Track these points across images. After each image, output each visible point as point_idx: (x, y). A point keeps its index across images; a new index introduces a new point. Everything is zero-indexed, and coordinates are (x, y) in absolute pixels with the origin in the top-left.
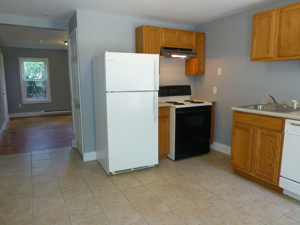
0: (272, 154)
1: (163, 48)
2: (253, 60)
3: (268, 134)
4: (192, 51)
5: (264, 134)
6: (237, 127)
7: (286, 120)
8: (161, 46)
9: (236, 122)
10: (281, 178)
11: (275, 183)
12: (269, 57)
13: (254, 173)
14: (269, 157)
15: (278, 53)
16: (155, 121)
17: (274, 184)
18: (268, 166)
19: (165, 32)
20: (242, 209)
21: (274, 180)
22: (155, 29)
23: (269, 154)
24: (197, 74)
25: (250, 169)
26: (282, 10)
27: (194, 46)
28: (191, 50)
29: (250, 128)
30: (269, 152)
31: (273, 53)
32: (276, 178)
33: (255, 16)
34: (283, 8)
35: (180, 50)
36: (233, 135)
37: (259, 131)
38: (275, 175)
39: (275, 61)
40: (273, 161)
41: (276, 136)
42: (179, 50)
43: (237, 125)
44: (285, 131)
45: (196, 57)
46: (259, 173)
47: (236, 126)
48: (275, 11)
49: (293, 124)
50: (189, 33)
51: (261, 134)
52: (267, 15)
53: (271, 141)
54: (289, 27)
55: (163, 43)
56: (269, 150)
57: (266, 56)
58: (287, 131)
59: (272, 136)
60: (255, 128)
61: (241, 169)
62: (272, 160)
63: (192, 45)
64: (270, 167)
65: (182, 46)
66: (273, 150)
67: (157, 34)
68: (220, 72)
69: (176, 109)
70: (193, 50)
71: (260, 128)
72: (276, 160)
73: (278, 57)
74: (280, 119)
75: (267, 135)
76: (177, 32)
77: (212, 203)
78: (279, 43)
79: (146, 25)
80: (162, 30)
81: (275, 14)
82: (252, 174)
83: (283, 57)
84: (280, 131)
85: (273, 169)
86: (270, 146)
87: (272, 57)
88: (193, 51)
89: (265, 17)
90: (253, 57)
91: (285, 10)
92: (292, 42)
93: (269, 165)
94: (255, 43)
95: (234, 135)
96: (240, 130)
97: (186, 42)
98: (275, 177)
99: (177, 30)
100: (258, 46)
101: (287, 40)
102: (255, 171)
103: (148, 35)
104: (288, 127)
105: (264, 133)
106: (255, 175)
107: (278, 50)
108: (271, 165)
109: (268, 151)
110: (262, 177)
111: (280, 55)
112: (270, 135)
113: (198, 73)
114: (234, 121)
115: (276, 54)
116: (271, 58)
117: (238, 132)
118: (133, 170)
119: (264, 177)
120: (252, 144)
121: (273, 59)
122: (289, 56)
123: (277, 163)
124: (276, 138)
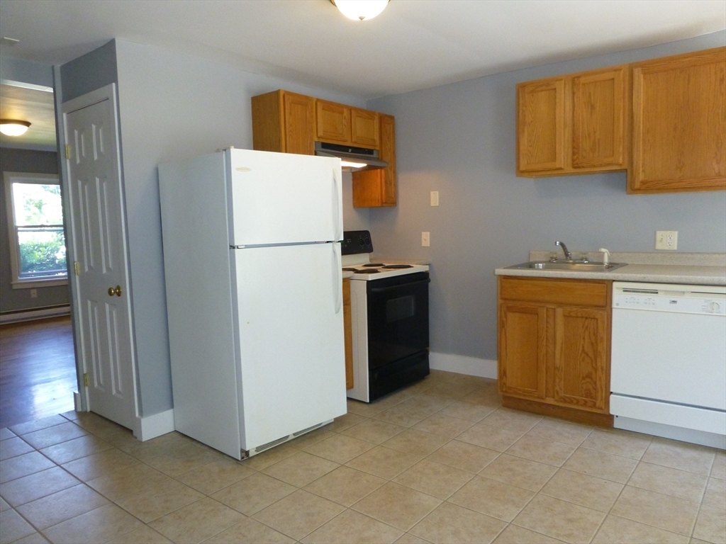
0: (591, 354)
1: (320, 145)
2: (521, 173)
3: (579, 315)
4: (372, 154)
5: (571, 316)
6: (510, 309)
7: (614, 284)
8: (316, 139)
9: (505, 299)
10: (612, 396)
11: (601, 409)
12: (557, 167)
13: (554, 398)
14: (583, 360)
15: (573, 160)
16: (337, 312)
17: (599, 412)
18: (583, 378)
19: (323, 109)
20: (569, 468)
21: (598, 403)
22: (303, 101)
23: (583, 355)
24: (384, 205)
25: (545, 391)
26: (576, 79)
27: (378, 142)
28: (370, 152)
29: (540, 307)
30: (583, 350)
31: (563, 159)
32: (601, 400)
33: (521, 87)
34: (579, 77)
35: (352, 152)
36: (502, 325)
37: (560, 311)
38: (600, 392)
39: (567, 174)
40: (593, 367)
41: (596, 317)
42: (350, 150)
43: (509, 305)
44: (614, 305)
45: (381, 168)
46: (567, 395)
47: (508, 307)
48: (563, 81)
49: (626, 290)
50: (367, 114)
51: (564, 316)
52: (547, 86)
53: (587, 327)
54: (591, 112)
55: (320, 134)
56: (583, 347)
57: (549, 165)
58: (618, 304)
59: (586, 318)
60: (552, 306)
61: (525, 396)
62: (592, 364)
63: (373, 140)
64: (588, 380)
65: (355, 142)
66: (592, 344)
67: (308, 112)
68: (435, 198)
69: (368, 282)
70: (375, 152)
71: (561, 304)
72: (599, 364)
73: (574, 168)
74: (599, 283)
75: (577, 317)
76: (345, 110)
77: (510, 470)
78: (574, 141)
79: (285, 91)
80: (316, 104)
81: (563, 86)
82: (550, 401)
83: (583, 167)
84: (603, 307)
85: (595, 383)
86: (584, 338)
87: (563, 167)
88: (375, 155)
89: (542, 91)
90: (522, 168)
91: (582, 80)
92: (599, 140)
93: (585, 375)
94: (524, 140)
95: (503, 327)
96: (517, 315)
97: (363, 133)
98: (599, 398)
99: (347, 107)
100: (531, 146)
101: (589, 134)
102: (557, 393)
103: (290, 114)
104: (619, 297)
105: (572, 314)
106: (556, 400)
107: (574, 154)
108: (589, 376)
109: (581, 349)
110: (572, 402)
111: (577, 164)
112: (582, 317)
113: (386, 203)
114: (502, 299)
115: (570, 161)
116: (561, 169)
117: (513, 318)
118: (292, 437)
119: (578, 402)
120: (545, 340)
121: (563, 172)
122: (594, 166)
123: (602, 368)
124: (597, 319)
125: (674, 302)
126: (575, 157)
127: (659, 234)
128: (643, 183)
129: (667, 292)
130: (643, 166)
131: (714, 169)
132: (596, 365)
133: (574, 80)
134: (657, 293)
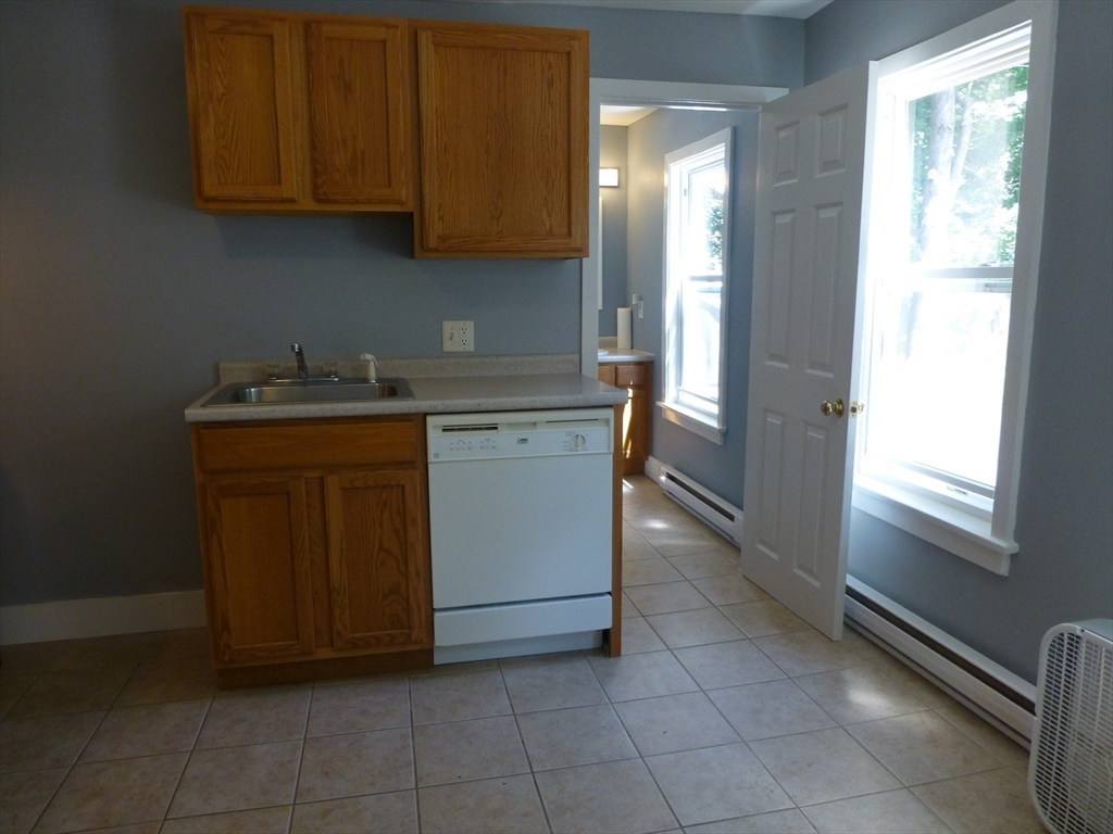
0: (396, 551)
2: (204, 202)
3: (370, 483)
5: (355, 488)
6: (226, 491)
7: (429, 419)
9: (214, 473)
10: (437, 615)
11: (420, 641)
12: (284, 196)
13: (332, 645)
14: (383, 563)
15: (315, 186)
17: (416, 647)
18: (385, 598)
21: (415, 634)
23: (382, 554)
25: (313, 638)
26: (312, 25)
29: (293, 478)
30: (381, 547)
31: (295, 181)
32: (420, 626)
34: (318, 23)
37: (332, 481)
40: (401, 573)
41: (402, 483)
43: (225, 483)
44: (431, 458)
46: (357, 635)
47: (221, 488)
48: (287, 24)
49: (447, 429)
51: (343, 489)
52: (253, 25)
53: (385, 504)
54: (346, 99)
56: (381, 540)
57: (268, 191)
58: (435, 455)
59: (384, 487)
60: (316, 474)
61: (274, 657)
62: (399, 567)
64: (393, 597)
66: (397, 533)
72: (411, 565)
73: (318, 200)
74: (402, 421)
75: (367, 488)
81: (287, 33)
82: (325, 653)
83: (336, 202)
84: (410, 463)
85: (407, 601)
86: (381, 525)
87: (296, 197)
89: (242, 33)
91: (327, 30)
92: (363, 152)
93: (387, 591)
96: (244, 500)
98: (416, 625)
100: (225, 148)
101: (344, 141)
102: (339, 635)
104: (436, 440)
105: (357, 484)
106: (339, 650)
107: (315, 173)
108: (395, 590)
109: (377, 543)
110: (368, 644)
111: (323, 194)
112: (376, 487)
114: (205, 472)
115: (308, 187)
116: (292, 201)
117: (234, 510)
119: (378, 643)
120: (307, 540)
121: (296, 207)
122: (358, 202)
123: (417, 573)
124: (403, 487)
125: (524, 440)
126: (320, 181)
127: (448, 326)
128: (442, 238)
129: (511, 425)
130: (439, 210)
131: (543, 223)
132: (407, 568)
133: (309, 28)
134: (496, 428)
